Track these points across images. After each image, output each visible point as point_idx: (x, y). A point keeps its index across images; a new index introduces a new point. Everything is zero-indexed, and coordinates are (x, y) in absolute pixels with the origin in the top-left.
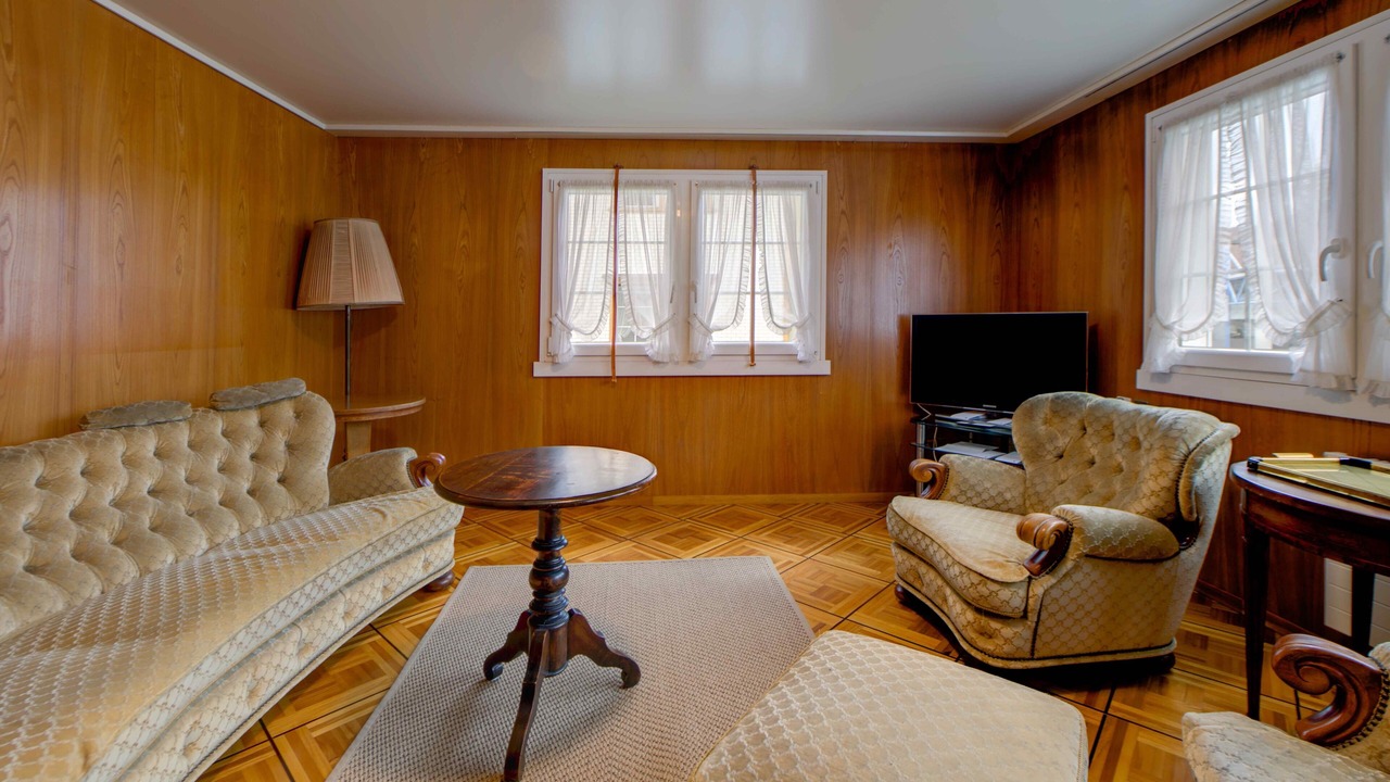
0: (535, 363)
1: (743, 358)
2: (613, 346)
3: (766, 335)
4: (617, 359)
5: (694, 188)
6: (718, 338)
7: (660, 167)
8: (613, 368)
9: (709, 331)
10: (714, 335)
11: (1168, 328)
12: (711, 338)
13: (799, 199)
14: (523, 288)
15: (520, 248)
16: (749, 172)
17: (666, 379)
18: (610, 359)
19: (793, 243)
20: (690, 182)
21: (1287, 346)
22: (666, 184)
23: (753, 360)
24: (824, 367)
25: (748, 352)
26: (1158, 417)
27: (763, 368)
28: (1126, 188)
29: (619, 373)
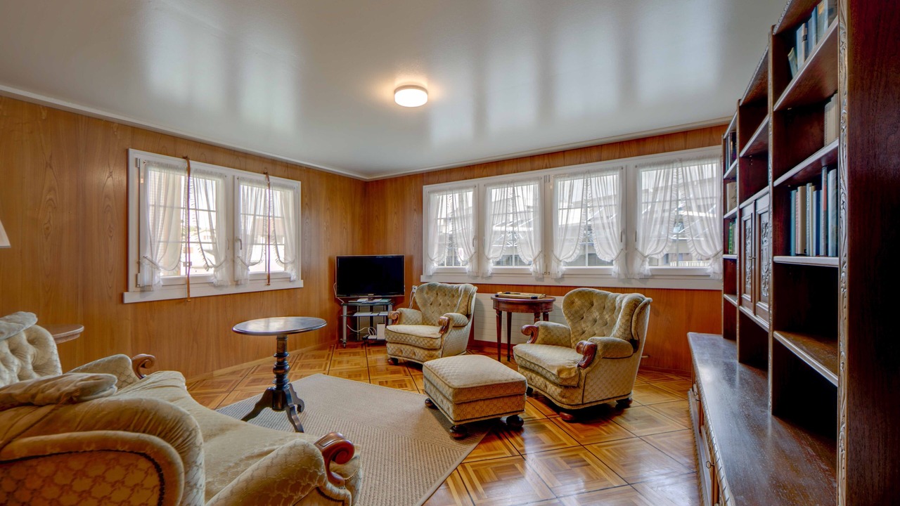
0: (126, 294)
1: (263, 281)
2: (188, 277)
3: (276, 268)
4: (191, 286)
5: (236, 180)
6: (252, 269)
7: (213, 163)
8: (189, 292)
9: (246, 266)
10: (250, 268)
11: (432, 260)
12: (248, 270)
13: (290, 194)
14: (111, 237)
15: (108, 206)
16: (265, 175)
17: (219, 297)
18: (186, 286)
19: (288, 218)
20: (234, 176)
21: (465, 265)
22: (221, 176)
23: (269, 282)
24: (300, 284)
25: (266, 277)
26: (459, 288)
27: (274, 286)
28: (415, 210)
29: (192, 295)
